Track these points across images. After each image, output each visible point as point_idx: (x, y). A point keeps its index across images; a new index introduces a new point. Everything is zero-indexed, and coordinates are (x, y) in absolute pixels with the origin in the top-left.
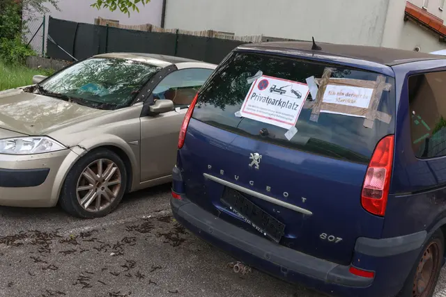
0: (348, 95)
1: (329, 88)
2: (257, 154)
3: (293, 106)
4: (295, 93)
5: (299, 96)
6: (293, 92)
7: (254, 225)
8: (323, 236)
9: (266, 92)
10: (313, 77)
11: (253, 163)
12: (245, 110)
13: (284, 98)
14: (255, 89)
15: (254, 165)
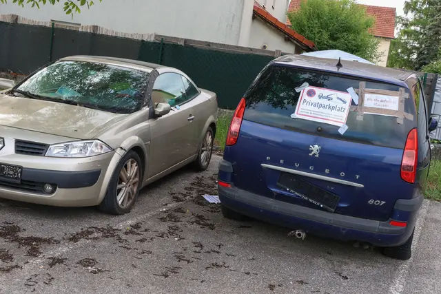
0: (382, 101)
1: (367, 96)
2: (316, 146)
3: (340, 109)
4: (340, 99)
5: (345, 102)
6: (338, 98)
7: (311, 201)
8: (371, 201)
9: (315, 99)
10: (352, 88)
11: (313, 153)
12: (299, 112)
13: (332, 103)
14: (304, 96)
15: (315, 154)
